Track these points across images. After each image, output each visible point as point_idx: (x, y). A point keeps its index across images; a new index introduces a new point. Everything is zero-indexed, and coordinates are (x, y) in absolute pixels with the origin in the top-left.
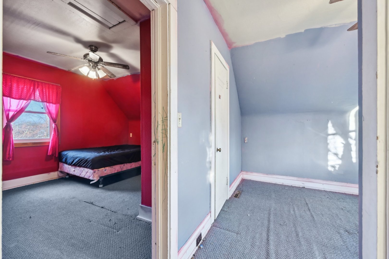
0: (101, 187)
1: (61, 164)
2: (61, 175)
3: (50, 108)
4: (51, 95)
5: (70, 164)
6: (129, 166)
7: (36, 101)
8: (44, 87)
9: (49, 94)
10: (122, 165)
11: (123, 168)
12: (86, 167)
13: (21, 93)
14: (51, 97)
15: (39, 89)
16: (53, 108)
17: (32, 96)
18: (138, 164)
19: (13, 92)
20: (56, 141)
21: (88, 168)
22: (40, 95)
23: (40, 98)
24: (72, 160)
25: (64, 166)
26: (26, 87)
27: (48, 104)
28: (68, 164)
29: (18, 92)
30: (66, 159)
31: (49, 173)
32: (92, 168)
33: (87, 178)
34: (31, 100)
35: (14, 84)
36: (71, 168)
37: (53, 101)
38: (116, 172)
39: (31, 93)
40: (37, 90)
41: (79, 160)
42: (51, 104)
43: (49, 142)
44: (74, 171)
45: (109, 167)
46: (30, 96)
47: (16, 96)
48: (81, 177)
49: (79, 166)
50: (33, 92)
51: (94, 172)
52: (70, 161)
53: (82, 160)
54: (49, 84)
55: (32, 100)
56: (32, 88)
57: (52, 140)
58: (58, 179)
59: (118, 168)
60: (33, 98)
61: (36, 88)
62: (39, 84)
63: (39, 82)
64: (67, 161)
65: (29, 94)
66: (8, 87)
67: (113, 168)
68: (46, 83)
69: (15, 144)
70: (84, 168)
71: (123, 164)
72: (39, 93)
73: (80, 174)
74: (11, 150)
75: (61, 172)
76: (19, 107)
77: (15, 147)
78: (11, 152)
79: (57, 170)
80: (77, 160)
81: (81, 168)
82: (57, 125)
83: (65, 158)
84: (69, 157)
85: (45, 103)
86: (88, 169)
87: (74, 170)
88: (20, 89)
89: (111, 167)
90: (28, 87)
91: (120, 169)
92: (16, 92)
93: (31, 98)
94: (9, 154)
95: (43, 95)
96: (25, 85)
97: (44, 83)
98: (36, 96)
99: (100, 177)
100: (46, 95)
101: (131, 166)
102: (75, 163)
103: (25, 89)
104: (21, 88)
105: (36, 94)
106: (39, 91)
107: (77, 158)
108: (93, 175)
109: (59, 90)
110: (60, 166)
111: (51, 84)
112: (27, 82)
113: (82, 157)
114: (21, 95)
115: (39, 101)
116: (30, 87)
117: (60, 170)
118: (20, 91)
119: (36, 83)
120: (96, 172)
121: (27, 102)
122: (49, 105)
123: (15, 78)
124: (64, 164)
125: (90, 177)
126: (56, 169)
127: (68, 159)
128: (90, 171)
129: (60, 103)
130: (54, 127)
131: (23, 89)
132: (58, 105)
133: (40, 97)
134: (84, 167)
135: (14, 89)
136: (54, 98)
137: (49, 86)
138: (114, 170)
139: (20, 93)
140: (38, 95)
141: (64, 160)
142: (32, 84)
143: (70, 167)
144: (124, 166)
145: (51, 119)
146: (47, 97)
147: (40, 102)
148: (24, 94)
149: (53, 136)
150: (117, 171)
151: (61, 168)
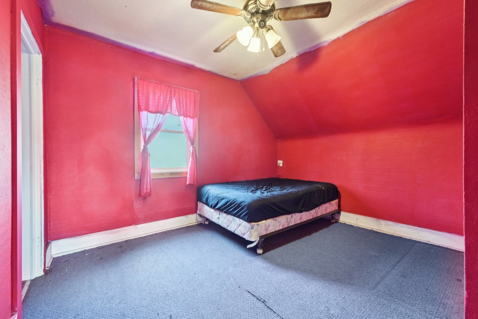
0: (260, 254)
1: (200, 205)
2: (200, 220)
3: (188, 125)
4: (188, 105)
5: (214, 207)
6: (299, 218)
7: (173, 114)
8: (181, 95)
9: (186, 103)
10: (290, 216)
11: (290, 221)
12: (239, 217)
13: (158, 105)
14: (188, 108)
15: (176, 97)
16: (190, 123)
17: (168, 108)
18: (310, 215)
19: (150, 103)
20: (194, 171)
21: (242, 218)
22: (176, 106)
23: (176, 110)
24: (216, 202)
25: (204, 209)
26: (162, 95)
27: (185, 118)
28: (210, 206)
29: (154, 103)
30: (207, 199)
31: (187, 216)
32: (249, 221)
33: (241, 235)
34: (167, 113)
35: (151, 93)
36: (214, 212)
37: (191, 114)
38: (281, 228)
39: (168, 104)
40: (174, 99)
41: (227, 202)
42: (189, 118)
43: (187, 173)
44: (219, 218)
45: (272, 219)
46: (167, 108)
47: (152, 109)
48: (229, 230)
49: (225, 212)
50: (170, 102)
51: (252, 228)
52: (213, 202)
53: (231, 204)
54: (186, 90)
55: (169, 113)
56: (168, 96)
57: (190, 170)
58: (197, 225)
59: (283, 221)
60: (169, 111)
61: (173, 97)
62: (176, 90)
63: (176, 87)
64: (208, 202)
65: (165, 105)
66: (145, 96)
67: (277, 221)
68: (183, 89)
69: (153, 174)
70: (234, 217)
71: (290, 214)
72: (176, 104)
73: (228, 226)
74: (148, 183)
75: (200, 216)
76: (156, 124)
77: (152, 179)
78: (148, 185)
79: (196, 212)
80: (223, 202)
81: (229, 216)
82: (195, 148)
83: (206, 197)
84: (211, 195)
85: (182, 117)
86: (241, 221)
87: (218, 216)
88: (156, 99)
89: (275, 218)
90: (164, 95)
91: (287, 224)
92: (153, 103)
93: (168, 110)
94: (147, 188)
95: (180, 106)
96: (161, 93)
97: (180, 89)
98: (172, 108)
99: (260, 237)
100: (183, 105)
101: (301, 219)
102: (220, 207)
103: (162, 98)
104: (157, 97)
105: (172, 105)
106: (176, 101)
107: (223, 199)
108: (250, 232)
109: (197, 97)
110: (199, 207)
111: (188, 90)
112: (164, 88)
113: (231, 198)
114: (158, 107)
115: (175, 115)
116: (167, 96)
117: (199, 213)
118: (156, 102)
119: (173, 90)
120: (255, 227)
121: (164, 116)
122: (187, 120)
123: (152, 83)
124: (204, 205)
125: (244, 234)
126: (194, 210)
127: (209, 199)
128: (245, 224)
129: (198, 117)
130: (191, 152)
131: (159, 97)
132: (196, 119)
133: (177, 108)
134: (234, 215)
135: (151, 99)
136: (191, 109)
137: (186, 93)
138: (278, 224)
139: (156, 104)
140: (175, 106)
141: (204, 200)
142: (169, 91)
143: (212, 210)
144: (292, 217)
145: (188, 140)
146: (185, 109)
147: (177, 115)
148: (160, 105)
149: (191, 164)
150: (283, 226)
151: (200, 210)
